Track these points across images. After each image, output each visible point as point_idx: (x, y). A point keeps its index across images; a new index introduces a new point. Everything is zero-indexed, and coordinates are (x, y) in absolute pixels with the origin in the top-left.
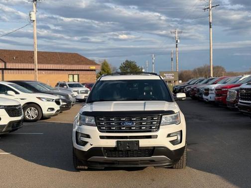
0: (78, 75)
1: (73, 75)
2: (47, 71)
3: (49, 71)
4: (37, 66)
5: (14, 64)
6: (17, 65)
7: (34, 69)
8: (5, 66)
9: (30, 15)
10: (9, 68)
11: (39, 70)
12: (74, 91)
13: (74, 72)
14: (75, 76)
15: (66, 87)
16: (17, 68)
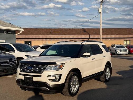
0: (130, 41)
1: (127, 41)
2: (111, 39)
3: (112, 39)
4: (102, 36)
5: (94, 36)
6: (95, 36)
7: (100, 38)
8: (90, 37)
9: (99, 10)
10: (91, 37)
11: (102, 38)
12: (118, 50)
13: (127, 39)
14: (128, 41)
15: (114, 47)
16: (95, 37)
